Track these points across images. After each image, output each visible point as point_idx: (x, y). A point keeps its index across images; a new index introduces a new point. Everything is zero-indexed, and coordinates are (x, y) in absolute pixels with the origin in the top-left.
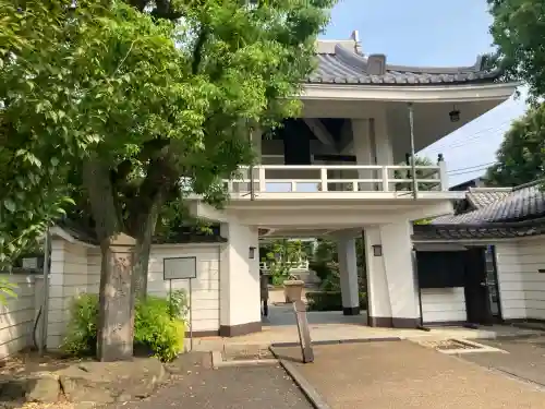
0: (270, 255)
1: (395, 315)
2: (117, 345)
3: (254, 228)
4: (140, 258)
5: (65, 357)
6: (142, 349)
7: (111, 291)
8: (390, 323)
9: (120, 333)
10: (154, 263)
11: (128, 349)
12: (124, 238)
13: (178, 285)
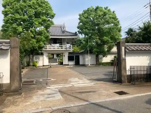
0: (59, 56)
1: (66, 64)
2: (31, 65)
3: (48, 53)
4: (33, 57)
5: (26, 67)
6: (33, 66)
7: (30, 60)
8: (65, 65)
9: (31, 64)
10: (34, 57)
11: (32, 65)
12: (31, 55)
13: (38, 60)
